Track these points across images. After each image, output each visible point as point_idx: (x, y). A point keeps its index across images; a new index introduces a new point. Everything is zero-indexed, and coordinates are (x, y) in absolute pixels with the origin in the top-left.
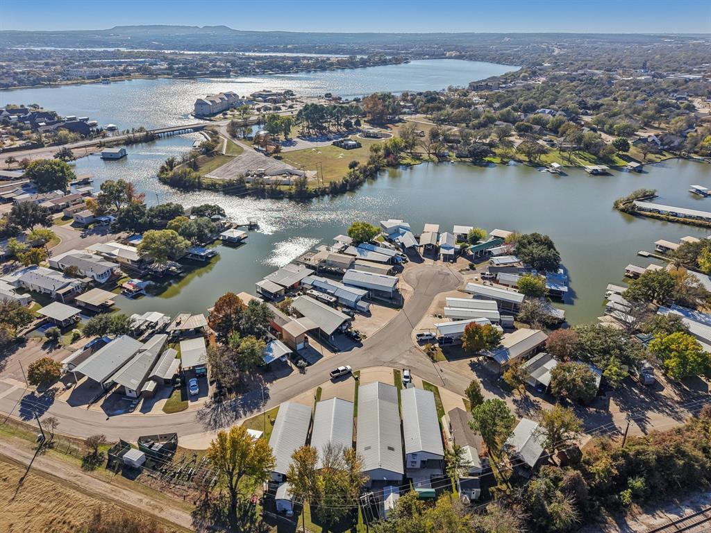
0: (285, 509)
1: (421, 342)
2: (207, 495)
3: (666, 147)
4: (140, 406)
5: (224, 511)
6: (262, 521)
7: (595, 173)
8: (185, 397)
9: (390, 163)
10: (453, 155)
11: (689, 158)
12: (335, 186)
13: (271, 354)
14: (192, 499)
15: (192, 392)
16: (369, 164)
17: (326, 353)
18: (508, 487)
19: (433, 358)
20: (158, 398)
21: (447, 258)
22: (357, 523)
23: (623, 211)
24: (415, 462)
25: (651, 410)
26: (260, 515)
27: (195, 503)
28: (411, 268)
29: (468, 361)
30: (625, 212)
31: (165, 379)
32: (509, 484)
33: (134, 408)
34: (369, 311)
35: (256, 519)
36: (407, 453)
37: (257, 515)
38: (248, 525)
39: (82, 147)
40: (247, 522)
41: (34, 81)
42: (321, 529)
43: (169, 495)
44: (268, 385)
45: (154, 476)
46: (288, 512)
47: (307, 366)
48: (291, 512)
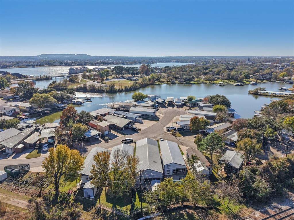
0: (89, 196)
1: (169, 131)
2: (41, 192)
3: (264, 79)
4: (12, 156)
5: (50, 199)
6: (73, 203)
7: (238, 85)
8: (39, 152)
9: (151, 83)
10: (177, 82)
11: (275, 82)
12: (127, 88)
13: (90, 134)
14: (31, 194)
15: (44, 149)
16: (142, 82)
17: (120, 136)
18: (226, 182)
19: (175, 136)
20: (24, 153)
21: (178, 106)
22: (135, 201)
23: (253, 94)
24: (170, 171)
25: (292, 150)
26: (73, 200)
27: (32, 196)
28: (162, 110)
29: (193, 136)
30: (254, 94)
31: (29, 144)
32: (225, 180)
33: (9, 157)
34: (142, 122)
35: (70, 202)
36: (164, 164)
37: (71, 200)
38: (64, 205)
39: (17, 81)
40: (64, 204)
41: (3, 66)
42: (112, 204)
43: (17, 193)
44: (88, 147)
45: (9, 184)
46: (91, 197)
47: (109, 140)
48: (93, 197)
